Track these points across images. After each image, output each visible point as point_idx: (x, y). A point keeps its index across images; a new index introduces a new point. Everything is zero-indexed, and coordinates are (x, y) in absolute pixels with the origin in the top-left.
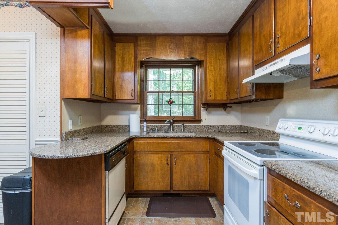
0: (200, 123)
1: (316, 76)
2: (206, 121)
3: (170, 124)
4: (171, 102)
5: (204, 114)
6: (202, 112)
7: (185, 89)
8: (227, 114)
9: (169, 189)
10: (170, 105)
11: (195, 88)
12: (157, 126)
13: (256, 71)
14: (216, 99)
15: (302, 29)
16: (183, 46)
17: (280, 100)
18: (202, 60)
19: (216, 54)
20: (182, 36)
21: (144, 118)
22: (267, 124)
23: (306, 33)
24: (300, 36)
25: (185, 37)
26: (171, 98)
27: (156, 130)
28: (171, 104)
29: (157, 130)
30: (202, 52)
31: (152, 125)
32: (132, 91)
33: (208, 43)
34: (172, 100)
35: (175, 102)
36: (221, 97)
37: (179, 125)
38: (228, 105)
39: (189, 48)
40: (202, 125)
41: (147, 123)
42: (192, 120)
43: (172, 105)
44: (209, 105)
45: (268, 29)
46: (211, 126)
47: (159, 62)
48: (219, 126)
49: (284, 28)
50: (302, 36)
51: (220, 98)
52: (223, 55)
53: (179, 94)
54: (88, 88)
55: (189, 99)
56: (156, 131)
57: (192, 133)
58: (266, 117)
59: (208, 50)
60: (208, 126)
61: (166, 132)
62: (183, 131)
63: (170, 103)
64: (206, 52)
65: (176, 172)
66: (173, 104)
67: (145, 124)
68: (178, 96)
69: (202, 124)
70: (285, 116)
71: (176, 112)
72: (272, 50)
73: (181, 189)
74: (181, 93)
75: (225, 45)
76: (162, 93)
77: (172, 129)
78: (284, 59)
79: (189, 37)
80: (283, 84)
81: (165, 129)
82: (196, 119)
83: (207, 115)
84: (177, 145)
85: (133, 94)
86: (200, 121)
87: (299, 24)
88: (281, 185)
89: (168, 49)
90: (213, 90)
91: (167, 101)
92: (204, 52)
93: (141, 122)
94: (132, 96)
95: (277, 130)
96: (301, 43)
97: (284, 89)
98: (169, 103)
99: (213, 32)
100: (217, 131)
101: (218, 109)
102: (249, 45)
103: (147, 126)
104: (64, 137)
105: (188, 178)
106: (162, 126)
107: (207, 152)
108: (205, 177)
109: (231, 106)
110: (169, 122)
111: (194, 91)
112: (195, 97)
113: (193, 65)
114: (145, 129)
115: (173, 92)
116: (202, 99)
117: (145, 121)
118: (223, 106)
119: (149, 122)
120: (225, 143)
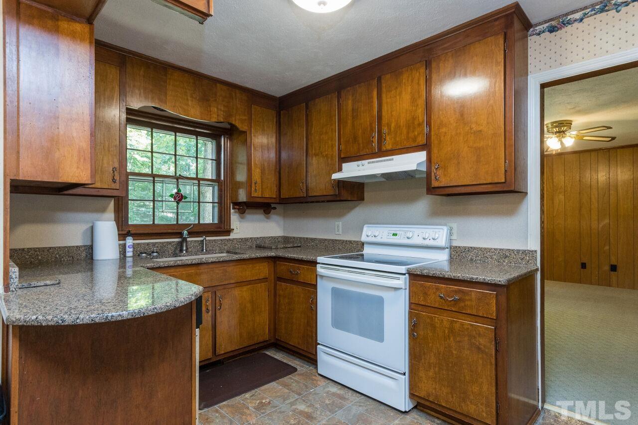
0: (229, 235)
1: (435, 184)
2: (238, 231)
3: (177, 240)
4: (179, 197)
5: (235, 220)
6: (233, 217)
7: (202, 176)
8: (265, 219)
9: (210, 356)
10: (178, 203)
11: (219, 174)
12: (154, 244)
13: (345, 166)
14: (263, 196)
15: (419, 134)
16: (216, 100)
17: (360, 202)
18: (244, 130)
19: (263, 125)
20: (216, 81)
21: (125, 230)
22: (337, 233)
23: (422, 140)
24: (416, 141)
25: (218, 85)
26: (179, 190)
27: (153, 252)
28: (180, 200)
29: (157, 252)
30: (244, 118)
31: (144, 244)
32: (114, 169)
33: (252, 105)
34: (181, 194)
35: (187, 198)
36: (270, 193)
37: (195, 241)
38: (273, 206)
39: (224, 106)
40: (234, 239)
41: (133, 240)
42: (216, 230)
43: (181, 204)
44: (244, 208)
45: (368, 120)
46: (246, 240)
47: (158, 117)
48: (258, 238)
49: (393, 125)
50: (417, 142)
51: (269, 195)
52: (273, 127)
53: (194, 183)
54: (89, 161)
55: (209, 194)
56: (155, 254)
57: (222, 253)
58: (337, 223)
59: (253, 117)
60: (242, 239)
61: (175, 255)
62: (205, 251)
63: (178, 199)
64: (250, 119)
65: (222, 322)
66: (183, 200)
67: (130, 241)
68: (192, 187)
69: (233, 236)
71: (188, 217)
72: (375, 144)
73: (229, 349)
74: (197, 182)
75: (274, 113)
76: (162, 180)
77: (184, 249)
78: (392, 159)
79: (225, 88)
80: (364, 183)
81: (171, 249)
82: (222, 228)
83: (240, 222)
84: (222, 274)
85: (117, 177)
86: (228, 232)
87: (414, 128)
88: (434, 287)
89: (189, 98)
90: (259, 181)
91: (171, 196)
92: (247, 118)
93: (122, 236)
94: (114, 181)
95: (364, 238)
96: (416, 148)
97: (365, 189)
98: (175, 198)
99: (261, 91)
100: (254, 246)
101: (254, 211)
102: (332, 129)
103: (134, 246)
105: (240, 328)
106: (163, 243)
107: (265, 279)
108: (263, 319)
109: (275, 208)
110: (180, 234)
111: (217, 180)
112: (220, 190)
113: (215, 133)
114: (129, 253)
115: (181, 177)
116: (237, 195)
117: (129, 234)
118: (265, 207)
119: (136, 236)
120: (320, 259)
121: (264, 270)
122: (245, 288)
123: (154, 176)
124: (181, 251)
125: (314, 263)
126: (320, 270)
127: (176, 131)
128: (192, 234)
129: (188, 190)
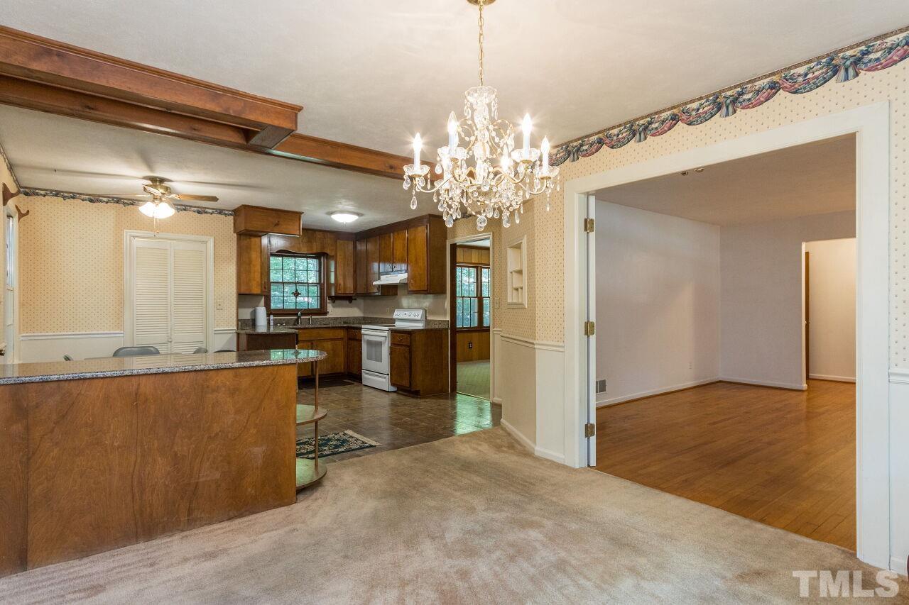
0: (326, 316)
2: (332, 313)
3: (296, 317)
4: (297, 294)
5: (330, 307)
6: (328, 305)
7: (310, 281)
9: (310, 374)
10: (296, 297)
11: (320, 280)
12: (284, 319)
14: (345, 292)
18: (328, 252)
21: (270, 312)
26: (297, 290)
27: (283, 324)
28: (298, 295)
31: (279, 319)
33: (337, 241)
34: (298, 292)
35: (301, 293)
37: (306, 317)
38: (353, 298)
39: (320, 243)
40: (329, 318)
41: (273, 317)
42: (318, 312)
43: (298, 297)
44: (334, 299)
48: (344, 317)
51: (348, 291)
53: (305, 286)
55: (314, 289)
57: (321, 324)
59: (338, 247)
60: (334, 318)
62: (311, 324)
64: (336, 248)
67: (271, 317)
69: (328, 316)
70: (400, 307)
71: (302, 305)
74: (307, 285)
75: (352, 242)
76: (286, 284)
77: (300, 322)
81: (293, 322)
82: (322, 311)
83: (333, 307)
86: (326, 313)
88: (396, 335)
90: (342, 283)
91: (293, 293)
92: (334, 248)
93: (268, 315)
95: (394, 317)
101: (342, 301)
103: (274, 320)
104: (240, 327)
106: (289, 318)
107: (342, 339)
108: (341, 360)
109: (355, 299)
110: (296, 314)
111: (320, 283)
112: (321, 289)
113: (318, 256)
114: (272, 323)
115: (298, 283)
116: (330, 293)
117: (271, 314)
118: (349, 299)
119: (275, 315)
120: (363, 326)
121: (341, 334)
122: (329, 343)
123: (283, 283)
124: (298, 323)
125: (361, 329)
126: (363, 332)
127: (295, 257)
128: (303, 314)
129: (302, 289)
